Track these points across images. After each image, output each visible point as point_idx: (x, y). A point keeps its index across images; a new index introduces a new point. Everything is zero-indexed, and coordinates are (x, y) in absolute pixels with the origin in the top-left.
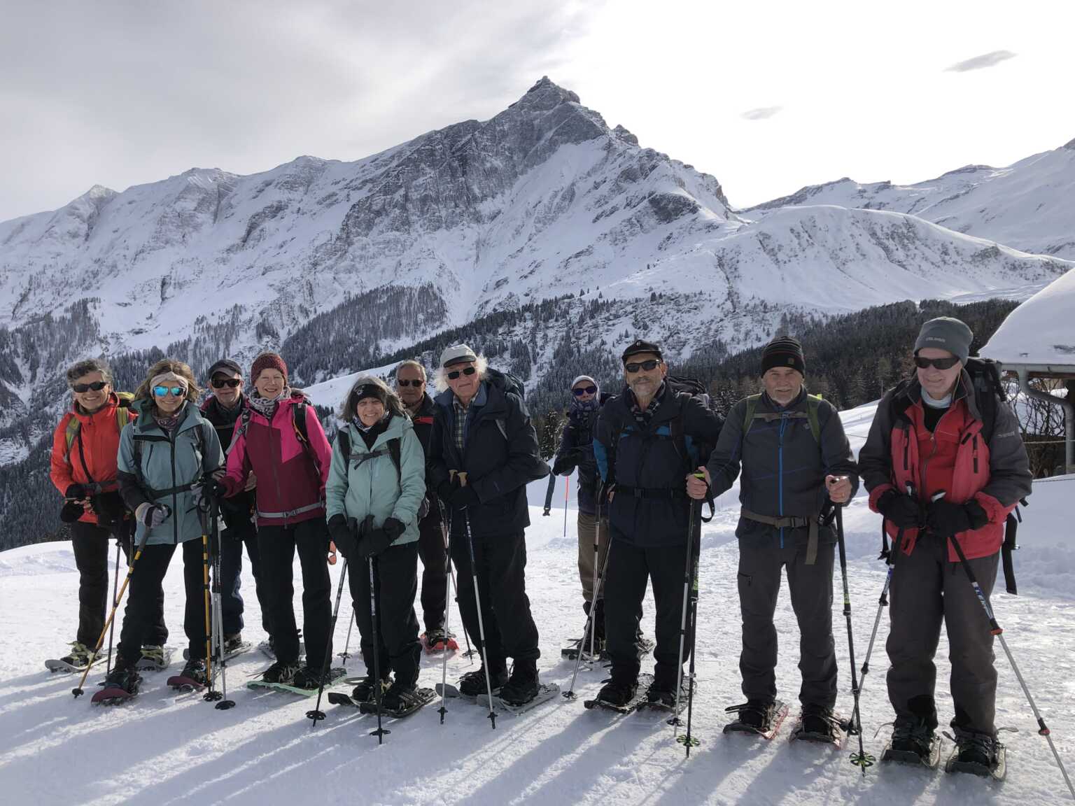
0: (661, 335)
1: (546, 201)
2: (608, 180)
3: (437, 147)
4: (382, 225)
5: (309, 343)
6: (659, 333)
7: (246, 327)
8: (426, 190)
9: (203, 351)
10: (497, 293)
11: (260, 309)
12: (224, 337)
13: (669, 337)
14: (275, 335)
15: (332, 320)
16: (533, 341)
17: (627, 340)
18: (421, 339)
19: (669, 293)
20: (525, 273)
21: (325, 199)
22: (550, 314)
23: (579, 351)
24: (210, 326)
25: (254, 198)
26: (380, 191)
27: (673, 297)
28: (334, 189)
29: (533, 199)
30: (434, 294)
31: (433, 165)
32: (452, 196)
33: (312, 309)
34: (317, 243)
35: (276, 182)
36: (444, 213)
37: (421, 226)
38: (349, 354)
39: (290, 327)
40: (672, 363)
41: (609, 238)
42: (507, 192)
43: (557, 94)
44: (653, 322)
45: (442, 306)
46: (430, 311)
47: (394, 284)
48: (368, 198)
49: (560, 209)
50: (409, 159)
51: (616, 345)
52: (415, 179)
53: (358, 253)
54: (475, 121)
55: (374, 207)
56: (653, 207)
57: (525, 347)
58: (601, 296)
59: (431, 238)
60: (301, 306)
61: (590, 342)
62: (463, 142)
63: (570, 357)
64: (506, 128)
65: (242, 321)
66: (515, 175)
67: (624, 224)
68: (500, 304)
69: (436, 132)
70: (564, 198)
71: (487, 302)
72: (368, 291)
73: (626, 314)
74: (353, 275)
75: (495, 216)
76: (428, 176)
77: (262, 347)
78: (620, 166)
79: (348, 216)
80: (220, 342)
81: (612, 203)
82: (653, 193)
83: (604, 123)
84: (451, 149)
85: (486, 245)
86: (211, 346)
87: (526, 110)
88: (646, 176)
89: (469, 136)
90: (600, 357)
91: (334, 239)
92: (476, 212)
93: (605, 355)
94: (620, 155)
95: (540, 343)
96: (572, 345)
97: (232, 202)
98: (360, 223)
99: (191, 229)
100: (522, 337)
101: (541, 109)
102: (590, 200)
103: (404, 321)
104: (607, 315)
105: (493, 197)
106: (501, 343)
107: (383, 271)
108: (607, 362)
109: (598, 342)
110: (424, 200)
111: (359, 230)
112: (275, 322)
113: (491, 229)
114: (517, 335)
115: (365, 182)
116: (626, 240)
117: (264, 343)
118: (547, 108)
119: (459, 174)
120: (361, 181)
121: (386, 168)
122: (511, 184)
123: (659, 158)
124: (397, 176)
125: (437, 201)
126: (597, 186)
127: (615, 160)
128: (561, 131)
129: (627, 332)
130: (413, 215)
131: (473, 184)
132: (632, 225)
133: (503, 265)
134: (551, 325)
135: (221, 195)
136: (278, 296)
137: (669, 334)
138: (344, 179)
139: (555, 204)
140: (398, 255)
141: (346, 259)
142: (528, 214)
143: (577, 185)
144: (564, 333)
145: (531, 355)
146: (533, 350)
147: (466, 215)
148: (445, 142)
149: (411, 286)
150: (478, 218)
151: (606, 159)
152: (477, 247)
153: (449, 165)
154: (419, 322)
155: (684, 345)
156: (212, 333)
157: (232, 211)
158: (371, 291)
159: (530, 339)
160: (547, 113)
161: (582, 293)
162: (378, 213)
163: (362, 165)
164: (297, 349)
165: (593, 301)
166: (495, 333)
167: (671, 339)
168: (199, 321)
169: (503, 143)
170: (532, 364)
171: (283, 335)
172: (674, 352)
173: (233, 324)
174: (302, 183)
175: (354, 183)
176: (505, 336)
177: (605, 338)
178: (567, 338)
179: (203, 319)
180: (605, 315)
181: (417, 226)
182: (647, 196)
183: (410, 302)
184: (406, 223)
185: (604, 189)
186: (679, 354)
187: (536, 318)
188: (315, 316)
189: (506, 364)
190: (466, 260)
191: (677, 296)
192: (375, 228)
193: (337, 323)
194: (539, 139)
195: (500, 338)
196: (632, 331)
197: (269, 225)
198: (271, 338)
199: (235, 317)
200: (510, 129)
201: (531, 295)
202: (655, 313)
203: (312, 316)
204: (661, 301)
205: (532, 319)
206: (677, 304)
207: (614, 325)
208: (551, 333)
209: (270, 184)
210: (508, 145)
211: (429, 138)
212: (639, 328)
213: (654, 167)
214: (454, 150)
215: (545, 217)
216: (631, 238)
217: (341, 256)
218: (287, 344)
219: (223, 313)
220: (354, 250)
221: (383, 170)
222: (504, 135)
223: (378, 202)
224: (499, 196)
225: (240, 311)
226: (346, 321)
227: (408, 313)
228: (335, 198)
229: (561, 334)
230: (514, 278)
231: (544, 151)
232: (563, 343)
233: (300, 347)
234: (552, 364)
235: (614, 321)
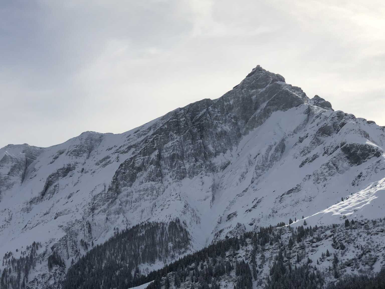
0: (355, 253)
1: (263, 152)
2: (309, 135)
3: (182, 119)
4: (142, 178)
5: (87, 269)
6: (354, 252)
7: (41, 259)
8: (173, 150)
9: (8, 279)
10: (228, 224)
11: (51, 245)
12: (24, 267)
13: (362, 255)
14: (62, 264)
15: (104, 250)
16: (253, 261)
17: (328, 258)
18: (170, 261)
19: (359, 220)
20: (250, 207)
21: (101, 161)
22: (265, 239)
23: (290, 268)
24: (14, 259)
25: (51, 163)
26: (140, 153)
27: (363, 223)
28: (109, 153)
29: (254, 152)
30: (181, 228)
31: (178, 132)
32: (193, 154)
33: (90, 243)
34: (95, 193)
35: (66, 151)
36: (187, 166)
37: (171, 177)
38: (116, 276)
39: (74, 258)
40: (366, 277)
41: (312, 178)
42: (234, 148)
43: (268, 77)
44: (348, 243)
45: (187, 236)
46: (177, 240)
47: (151, 221)
48: (131, 159)
49: (274, 158)
50: (161, 129)
51: (320, 262)
52: (165, 143)
53: (124, 199)
54: (209, 100)
55: (137, 165)
56: (345, 153)
57: (247, 266)
58: (305, 224)
59: (179, 185)
60: (82, 241)
61: (298, 261)
62: (200, 115)
63: (283, 273)
64: (231, 102)
65: (38, 254)
66: (240, 136)
67: (323, 167)
68: (231, 232)
69: (181, 109)
70: (277, 150)
71: (221, 232)
72: (131, 227)
73: (326, 237)
74: (121, 216)
75: (226, 167)
76: (176, 140)
77: (52, 274)
78: (317, 125)
79: (117, 173)
80: (21, 272)
81: (313, 152)
82: (344, 143)
83: (304, 95)
84: (192, 120)
85: (219, 188)
86: (14, 275)
87: (245, 89)
88: (338, 131)
89: (205, 110)
90: (308, 272)
91: (107, 190)
92: (211, 164)
93: (311, 271)
94: (317, 117)
95: (259, 262)
96: (284, 264)
97: (35, 167)
98: (126, 177)
99: (5, 188)
100: (244, 258)
101: (257, 88)
102: (296, 151)
103: (158, 248)
104: (311, 238)
105: (224, 153)
106: (228, 263)
107: (142, 211)
108: (313, 277)
109: (305, 260)
110: (172, 158)
111: (126, 182)
112: (63, 253)
113: (223, 176)
114: (240, 257)
115: (129, 148)
116: (326, 179)
117: (53, 271)
118: (262, 87)
119: (198, 137)
120: (127, 146)
121: (145, 136)
122: (237, 142)
123: (346, 117)
124: (153, 142)
125: (182, 158)
126: (301, 140)
127: (314, 121)
128: (272, 102)
129: (328, 251)
130: (164, 168)
131: (209, 144)
132: (330, 168)
133: (232, 203)
134: (267, 248)
135: (27, 163)
136: (65, 234)
137: (362, 252)
138: (115, 146)
139: (270, 154)
140: (154, 199)
141: (115, 204)
142: (250, 163)
143: (287, 140)
144: (278, 254)
145: (252, 273)
146: (254, 269)
147: (204, 167)
148: (187, 115)
149: (163, 222)
150: (212, 169)
151: (307, 120)
152: (213, 190)
153: (190, 131)
154: (169, 249)
155: (375, 261)
156: (16, 265)
157: (35, 173)
158: (133, 227)
159: (250, 259)
160: (261, 90)
161: (291, 222)
162: (139, 169)
163: (127, 135)
164: (78, 274)
165: (299, 227)
166: (223, 256)
167: (364, 257)
168: (7, 256)
169: (230, 113)
170: (253, 280)
171: (68, 264)
172: (367, 267)
173: (31, 257)
174: (85, 151)
175: (122, 149)
176: (231, 258)
177: (311, 257)
178: (280, 258)
179: (10, 254)
180: (309, 238)
181: (167, 177)
182: (340, 145)
183: (162, 234)
184: (160, 175)
185: (307, 142)
186: (372, 269)
187: (255, 242)
188: (92, 248)
189: (232, 281)
190: (205, 200)
191: (366, 221)
192: (137, 180)
193: (108, 253)
194: (256, 109)
195: (227, 259)
196: (332, 251)
197: (62, 182)
198: (58, 266)
199: (33, 252)
200: (234, 103)
201: (254, 224)
202: (349, 236)
203: (90, 248)
204: (353, 226)
205: (252, 244)
206: (367, 228)
207: (317, 246)
208: (267, 254)
209: (63, 153)
210: (234, 114)
211: (176, 114)
212: (338, 248)
213: (343, 124)
214: (193, 120)
215: (263, 165)
216: (330, 177)
217: (112, 202)
218: (70, 271)
219: (24, 249)
220: (122, 196)
221: (143, 138)
222: (230, 108)
223: (139, 162)
224: (228, 151)
225: (37, 247)
226: (114, 251)
227: (161, 243)
228: (108, 160)
229: (275, 255)
230: (241, 212)
231: (260, 118)
232: (277, 262)
233: (80, 273)
234: (269, 279)
235: (317, 243)
